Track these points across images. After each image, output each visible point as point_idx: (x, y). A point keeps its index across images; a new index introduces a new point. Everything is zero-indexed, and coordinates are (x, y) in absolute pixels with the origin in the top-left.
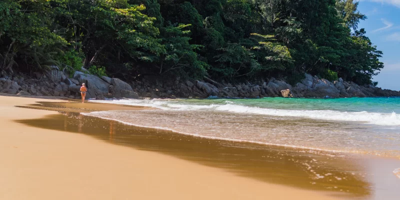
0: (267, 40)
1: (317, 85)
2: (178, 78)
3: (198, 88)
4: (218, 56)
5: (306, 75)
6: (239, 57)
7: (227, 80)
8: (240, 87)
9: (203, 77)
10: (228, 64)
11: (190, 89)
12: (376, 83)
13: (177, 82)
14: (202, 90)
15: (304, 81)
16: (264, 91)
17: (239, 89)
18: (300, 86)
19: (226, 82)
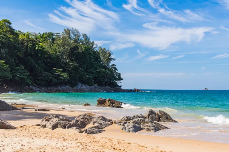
0: (59, 71)
1: (82, 88)
2: (23, 85)
3: (30, 89)
4: (39, 77)
5: (79, 84)
6: (47, 77)
7: (44, 86)
8: (49, 88)
9: (34, 85)
10: (42, 80)
11: (27, 89)
12: (121, 86)
13: (23, 87)
14: (31, 89)
15: (77, 86)
16: (58, 90)
17: (48, 89)
18: (75, 88)
19: (44, 87)
